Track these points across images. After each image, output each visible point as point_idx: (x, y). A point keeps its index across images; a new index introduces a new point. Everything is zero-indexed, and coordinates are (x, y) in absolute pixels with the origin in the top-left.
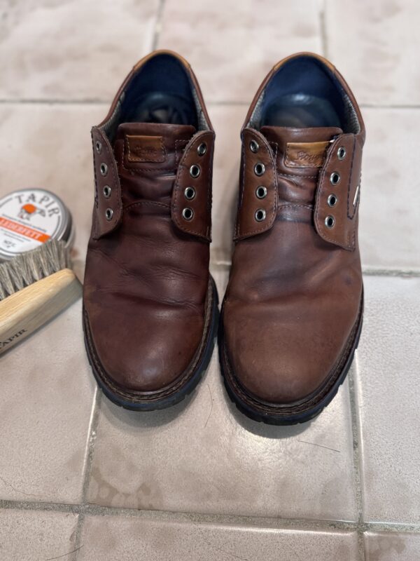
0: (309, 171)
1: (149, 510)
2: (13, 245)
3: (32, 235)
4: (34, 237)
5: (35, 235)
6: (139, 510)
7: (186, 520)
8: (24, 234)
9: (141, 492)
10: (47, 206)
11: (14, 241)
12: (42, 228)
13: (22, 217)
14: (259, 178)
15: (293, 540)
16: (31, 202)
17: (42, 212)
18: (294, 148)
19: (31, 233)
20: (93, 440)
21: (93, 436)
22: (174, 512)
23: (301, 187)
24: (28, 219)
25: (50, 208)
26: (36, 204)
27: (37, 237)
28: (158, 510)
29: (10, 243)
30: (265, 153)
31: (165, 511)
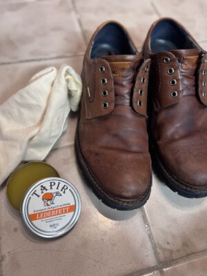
4: (66, 212)
5: (66, 210)
6: (187, 256)
8: (58, 214)
9: (184, 247)
11: (56, 222)
13: (48, 205)
14: (171, 75)
17: (58, 194)
19: (62, 211)
23: (190, 78)
29: (54, 225)
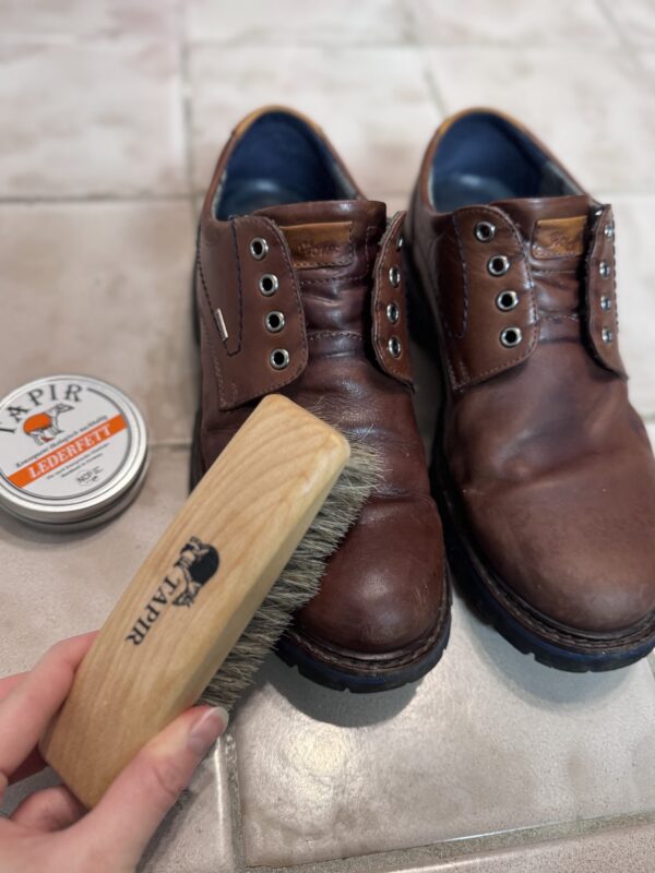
0: (567, 261)
1: (361, 855)
2: (97, 470)
3: (99, 438)
4: (104, 437)
6: (344, 859)
7: (429, 859)
9: (340, 826)
10: (54, 398)
11: (90, 467)
12: (95, 419)
14: (500, 279)
15: (612, 852)
16: (24, 417)
17: (59, 409)
18: (547, 228)
20: (230, 751)
21: (229, 744)
22: (405, 850)
23: (560, 287)
24: (60, 432)
25: (60, 394)
26: (35, 411)
27: (107, 433)
28: (378, 852)
29: (89, 474)
30: (510, 237)
31: (389, 851)
